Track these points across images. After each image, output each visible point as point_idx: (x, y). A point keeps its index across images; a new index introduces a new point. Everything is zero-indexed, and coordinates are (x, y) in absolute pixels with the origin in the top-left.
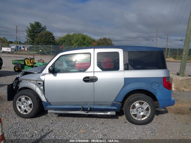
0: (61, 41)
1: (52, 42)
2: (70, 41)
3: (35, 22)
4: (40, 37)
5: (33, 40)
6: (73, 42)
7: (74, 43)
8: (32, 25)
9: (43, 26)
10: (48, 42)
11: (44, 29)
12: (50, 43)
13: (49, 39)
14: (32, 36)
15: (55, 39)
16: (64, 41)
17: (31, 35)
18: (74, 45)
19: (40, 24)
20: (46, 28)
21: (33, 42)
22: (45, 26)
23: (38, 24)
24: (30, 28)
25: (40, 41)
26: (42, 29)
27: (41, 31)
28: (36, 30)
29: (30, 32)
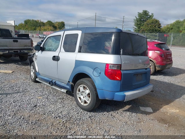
0: (168, 28)
1: (157, 30)
2: (179, 28)
3: (143, 11)
4: (146, 25)
5: (139, 28)
6: (181, 29)
7: (183, 30)
8: (140, 14)
9: (150, 14)
10: (153, 30)
11: (151, 17)
12: (156, 31)
13: (155, 27)
14: (139, 25)
15: (161, 26)
16: (172, 29)
17: (137, 24)
18: (182, 33)
19: (148, 12)
20: (153, 16)
21: (139, 31)
22: (152, 14)
23: (145, 13)
24: (138, 18)
25: (145, 29)
26: (149, 18)
27: (147, 20)
28: (143, 19)
29: (137, 21)
